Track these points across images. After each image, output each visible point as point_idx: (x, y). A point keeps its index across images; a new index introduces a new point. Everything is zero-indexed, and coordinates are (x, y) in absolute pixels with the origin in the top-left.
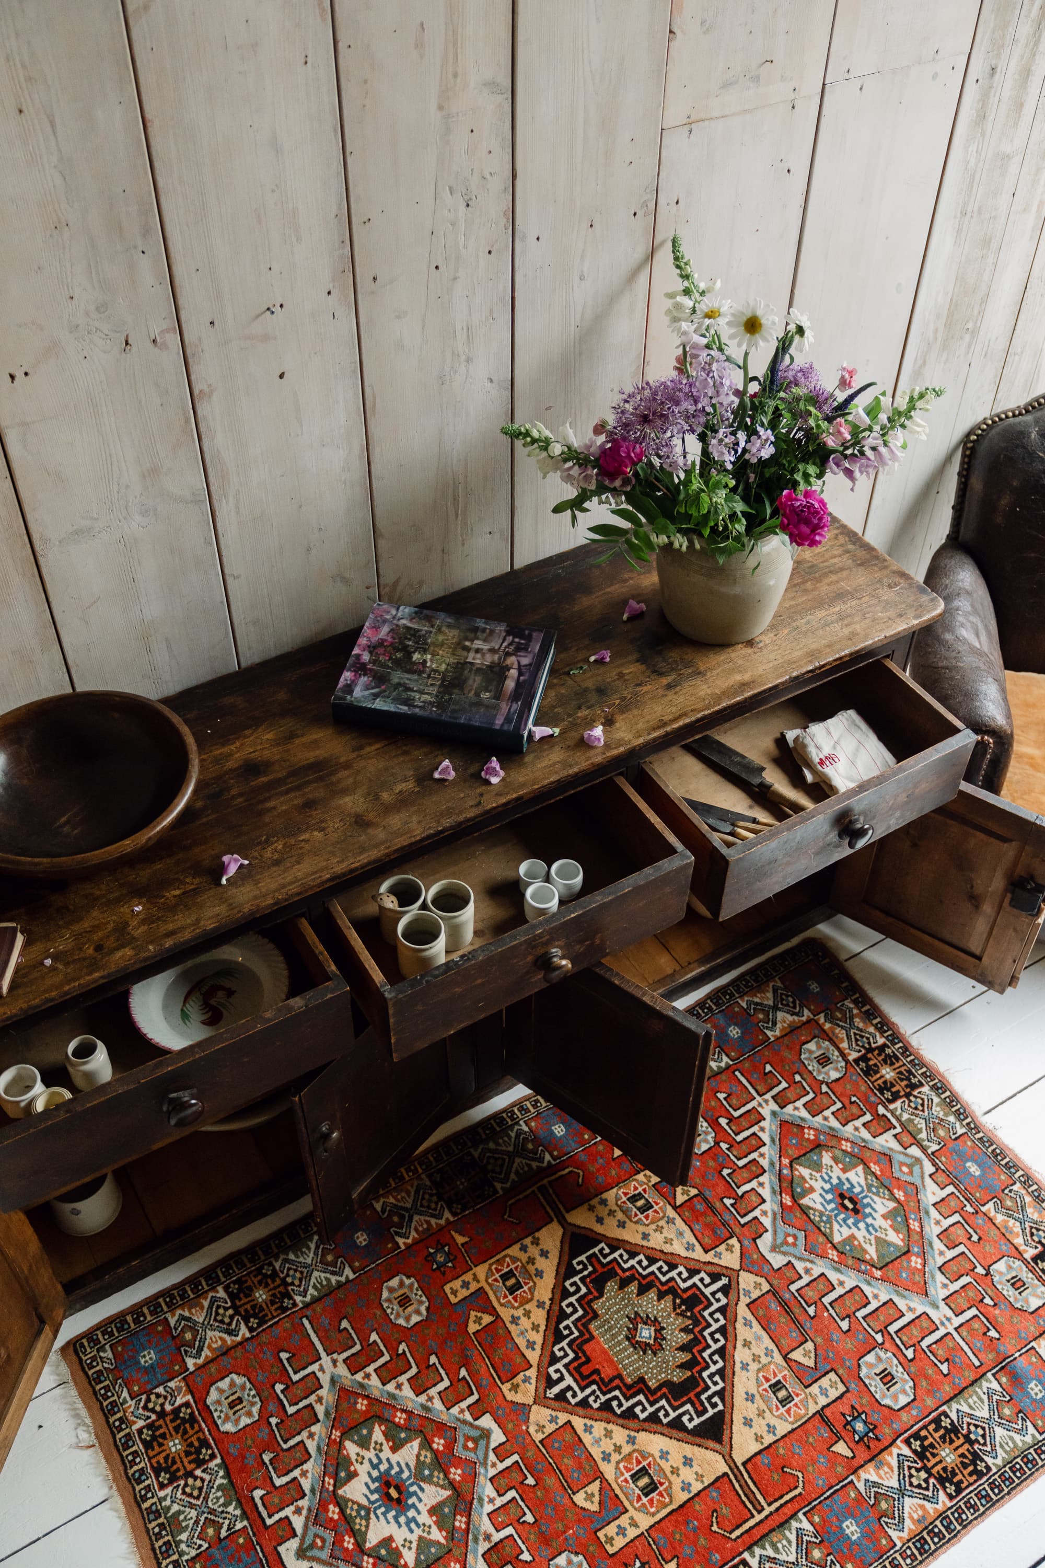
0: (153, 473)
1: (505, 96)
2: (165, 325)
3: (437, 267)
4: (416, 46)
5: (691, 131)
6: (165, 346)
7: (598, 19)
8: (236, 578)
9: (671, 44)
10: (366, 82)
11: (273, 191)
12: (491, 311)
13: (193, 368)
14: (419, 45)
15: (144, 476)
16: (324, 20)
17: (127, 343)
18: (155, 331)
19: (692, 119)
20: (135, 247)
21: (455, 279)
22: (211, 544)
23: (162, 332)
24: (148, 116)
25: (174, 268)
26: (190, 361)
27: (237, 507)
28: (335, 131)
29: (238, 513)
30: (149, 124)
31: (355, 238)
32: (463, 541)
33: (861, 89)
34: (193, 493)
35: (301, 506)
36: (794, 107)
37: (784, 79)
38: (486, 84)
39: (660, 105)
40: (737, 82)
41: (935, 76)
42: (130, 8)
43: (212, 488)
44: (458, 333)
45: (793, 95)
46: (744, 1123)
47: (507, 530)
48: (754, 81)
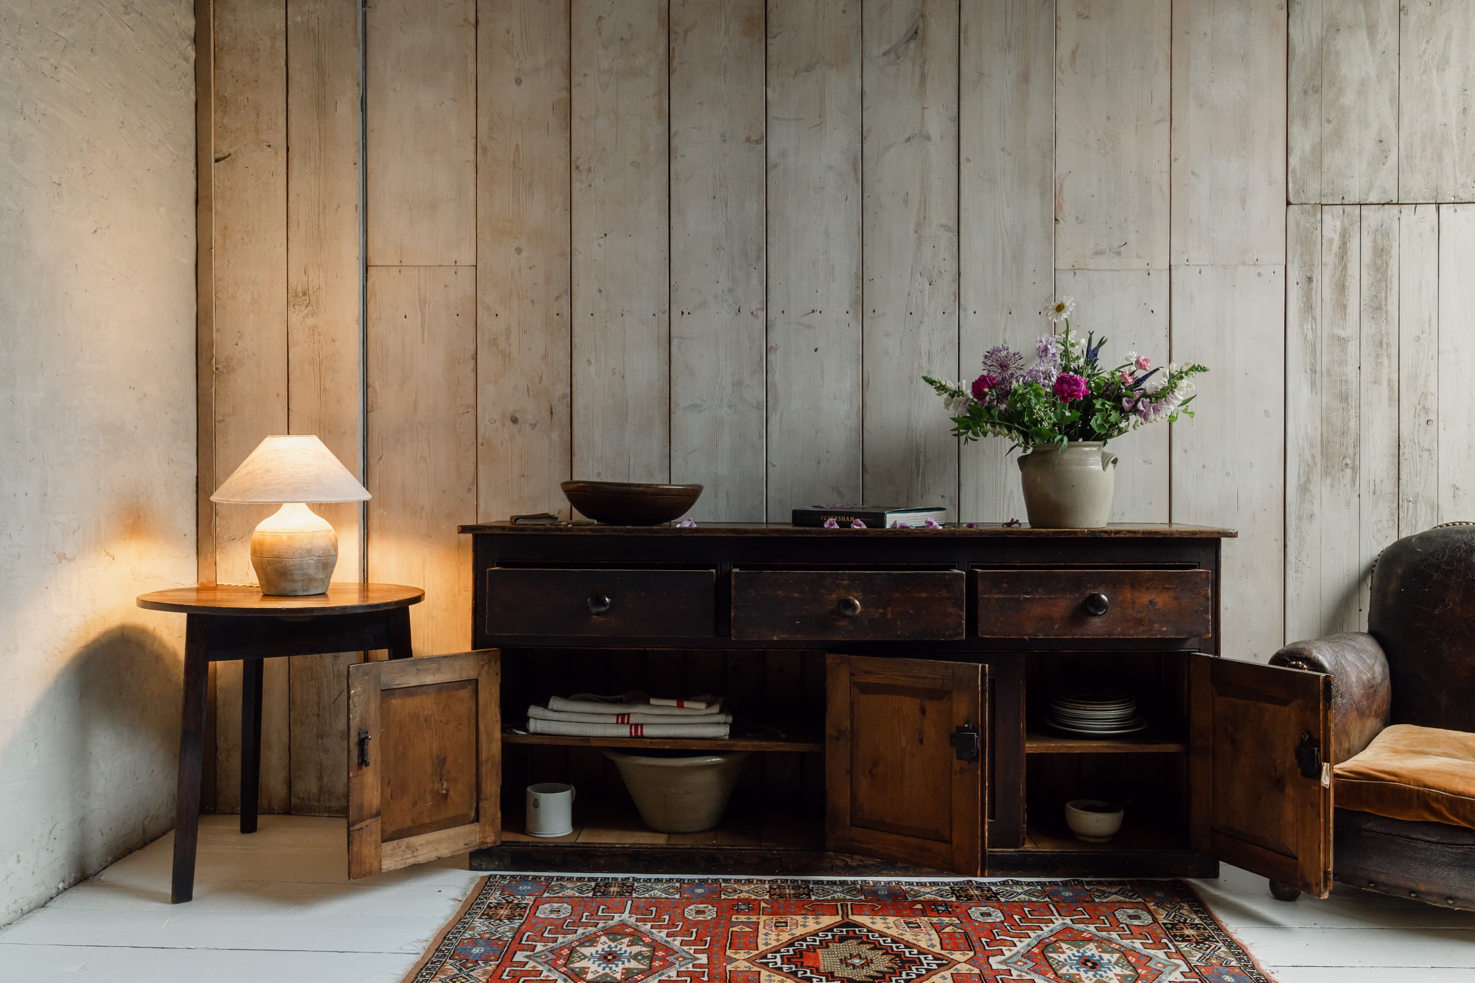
0: (738, 384)
1: (954, 234)
2: (759, 306)
3: (911, 314)
4: (904, 202)
5: (1075, 274)
6: (756, 317)
7: (1008, 206)
8: (774, 466)
9: (1057, 226)
10: (876, 213)
11: (823, 254)
12: (944, 347)
13: (770, 333)
14: (906, 201)
15: (734, 385)
16: (857, 183)
17: (739, 311)
18: (754, 308)
19: (1076, 267)
20: (752, 264)
21: (921, 322)
22: (762, 438)
23: (756, 310)
24: (769, 209)
25: (769, 280)
26: (769, 329)
27: (781, 420)
28: (859, 233)
29: (780, 424)
30: (768, 212)
31: (864, 287)
32: (922, 494)
33: (1200, 272)
34: (758, 403)
35: (817, 432)
36: (1149, 274)
37: (1138, 257)
38: (942, 226)
39: (1052, 255)
40: (1105, 253)
41: (1259, 275)
42: (769, 165)
43: (768, 404)
44: (923, 354)
45: (1147, 267)
46: (1034, 921)
47: (955, 499)
48: (1117, 254)
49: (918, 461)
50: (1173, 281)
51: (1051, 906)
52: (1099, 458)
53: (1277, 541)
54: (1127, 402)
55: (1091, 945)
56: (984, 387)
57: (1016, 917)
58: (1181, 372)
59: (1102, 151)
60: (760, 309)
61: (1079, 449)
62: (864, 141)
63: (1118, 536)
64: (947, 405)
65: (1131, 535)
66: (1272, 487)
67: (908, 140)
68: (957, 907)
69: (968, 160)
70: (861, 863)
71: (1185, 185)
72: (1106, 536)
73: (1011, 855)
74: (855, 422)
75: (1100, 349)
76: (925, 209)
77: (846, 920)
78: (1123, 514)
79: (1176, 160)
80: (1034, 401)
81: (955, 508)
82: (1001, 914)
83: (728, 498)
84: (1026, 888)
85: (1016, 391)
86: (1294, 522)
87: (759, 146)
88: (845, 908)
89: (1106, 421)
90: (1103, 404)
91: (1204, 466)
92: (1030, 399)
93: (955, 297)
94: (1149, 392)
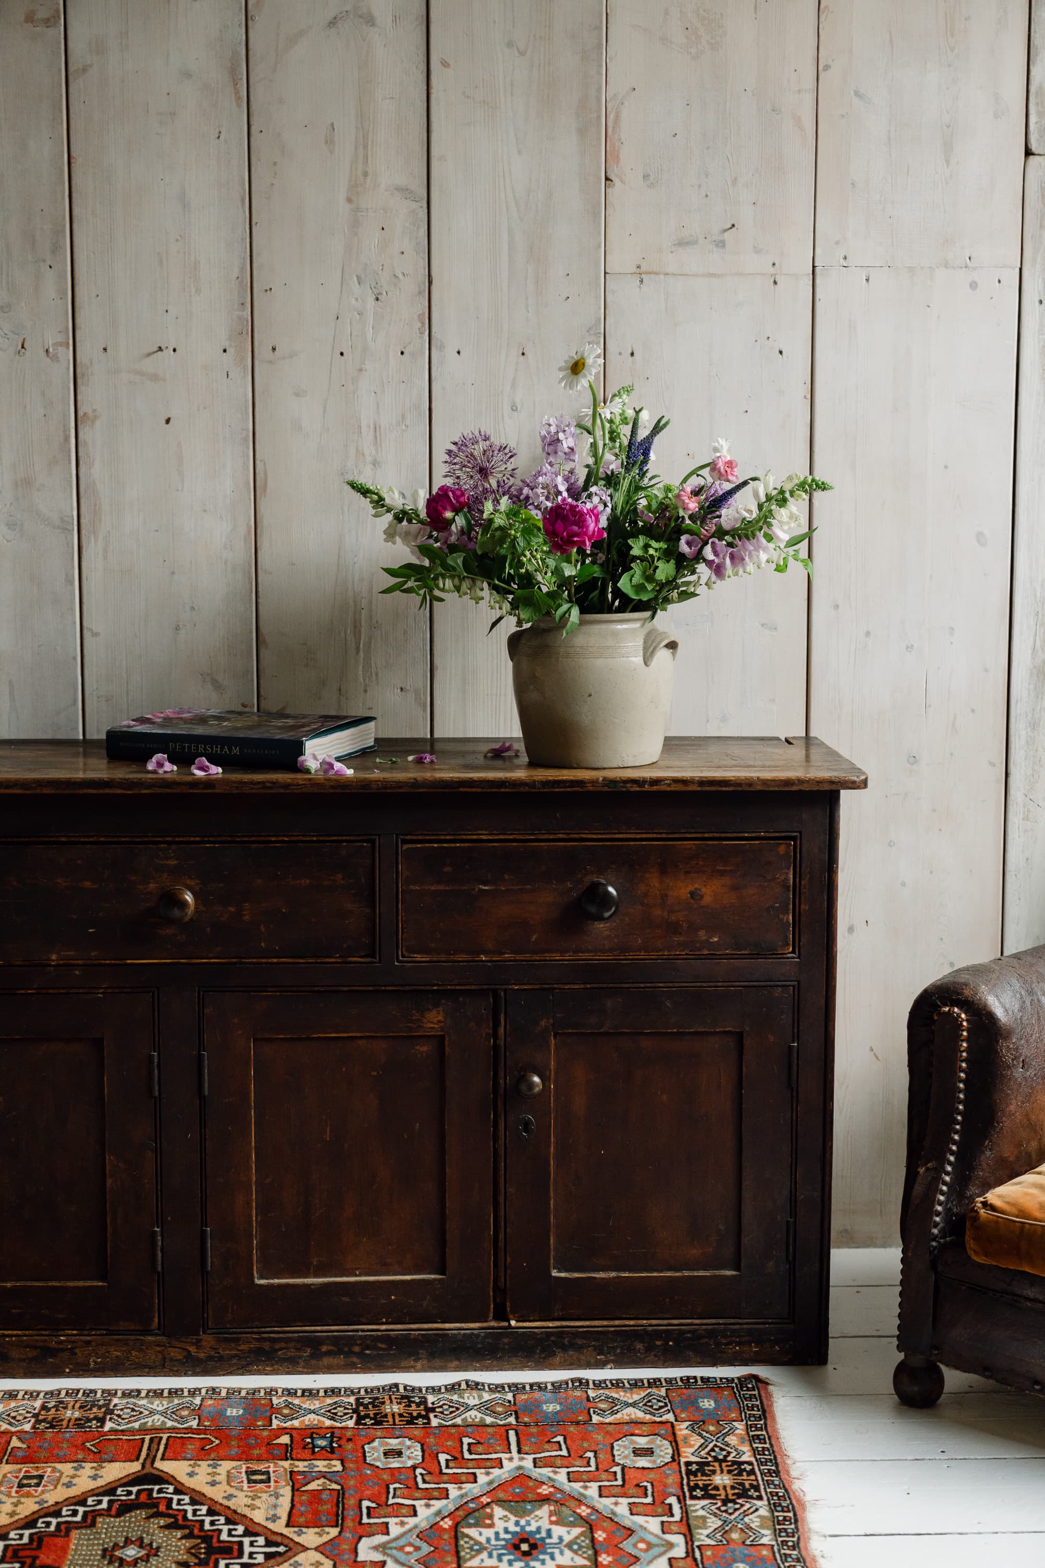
0: (25, 484)
1: (420, 204)
2: (60, 338)
3: (342, 354)
4: (326, 142)
5: (642, 281)
6: (55, 358)
7: (520, 152)
8: (96, 634)
9: (609, 191)
10: (275, 164)
11: (177, 240)
12: (403, 417)
13: (81, 389)
14: (329, 141)
15: (17, 485)
16: (239, 106)
17: (23, 347)
18: (50, 340)
19: (643, 269)
20: (44, 261)
21: (361, 370)
22: (72, 583)
23: (55, 344)
24: (73, 154)
25: (77, 289)
26: (80, 379)
27: (105, 551)
28: (243, 201)
29: (105, 558)
30: (73, 161)
31: (255, 304)
32: (366, 686)
33: (867, 280)
34: (62, 519)
35: (173, 573)
36: (775, 283)
37: (757, 250)
38: (399, 189)
39: (600, 247)
40: (695, 242)
41: (974, 285)
42: (72, 69)
43: (82, 521)
44: (364, 429)
45: (772, 270)
46: (470, 1464)
47: (425, 694)
48: (717, 246)
49: (356, 625)
50: (818, 296)
51: (512, 1431)
52: (640, 642)
53: (994, 765)
54: (689, 544)
55: (544, 1511)
56: (445, 509)
57: (443, 1458)
58: (782, 492)
59: (693, 51)
60: (61, 344)
61: (604, 626)
62: (250, 22)
63: (655, 788)
64: (390, 535)
65: (680, 787)
66: (986, 670)
67: (333, 23)
68: (349, 1440)
69: (445, 64)
70: (212, 1353)
71: (843, 116)
72: (636, 788)
73: (473, 1334)
74: (241, 552)
75: (657, 440)
76: (366, 157)
77: (148, 1469)
78: (724, 719)
79: (827, 67)
80: (521, 542)
81: (425, 711)
82: (420, 1453)
83: (11, 693)
84: (486, 1396)
85: (490, 521)
86: (1023, 732)
87: (51, 32)
88: (154, 1446)
89: (650, 578)
90: (646, 547)
91: (868, 634)
92: (515, 538)
93: (423, 324)
94: (726, 526)
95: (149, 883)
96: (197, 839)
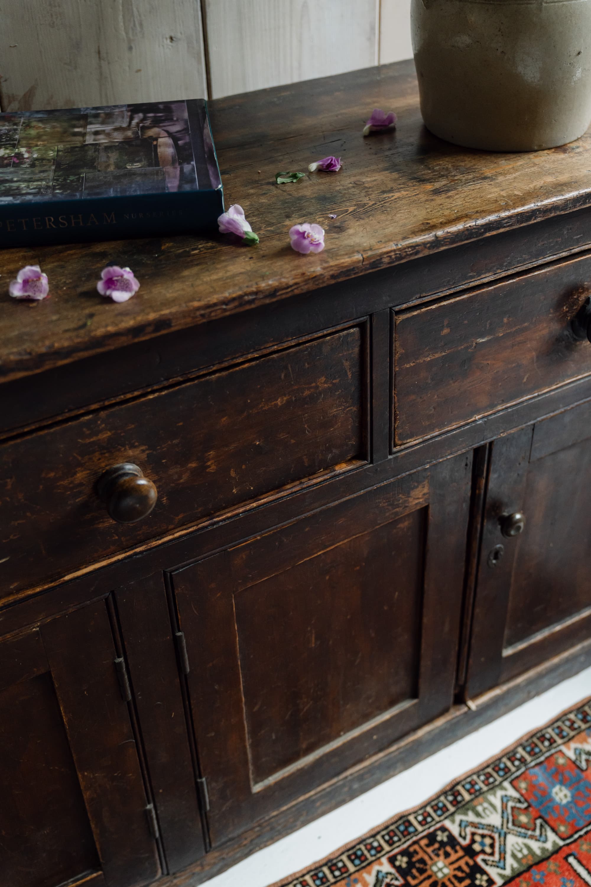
32: (129, 41)
47: (198, 41)
51: (571, 860)
73: (441, 730)
81: (199, 62)
95: (75, 474)
96: (136, 393)
